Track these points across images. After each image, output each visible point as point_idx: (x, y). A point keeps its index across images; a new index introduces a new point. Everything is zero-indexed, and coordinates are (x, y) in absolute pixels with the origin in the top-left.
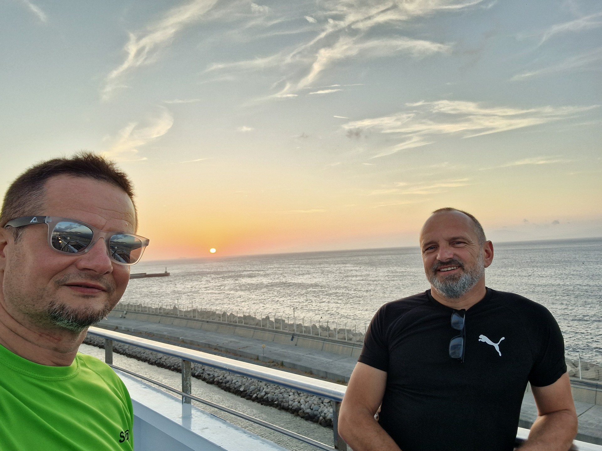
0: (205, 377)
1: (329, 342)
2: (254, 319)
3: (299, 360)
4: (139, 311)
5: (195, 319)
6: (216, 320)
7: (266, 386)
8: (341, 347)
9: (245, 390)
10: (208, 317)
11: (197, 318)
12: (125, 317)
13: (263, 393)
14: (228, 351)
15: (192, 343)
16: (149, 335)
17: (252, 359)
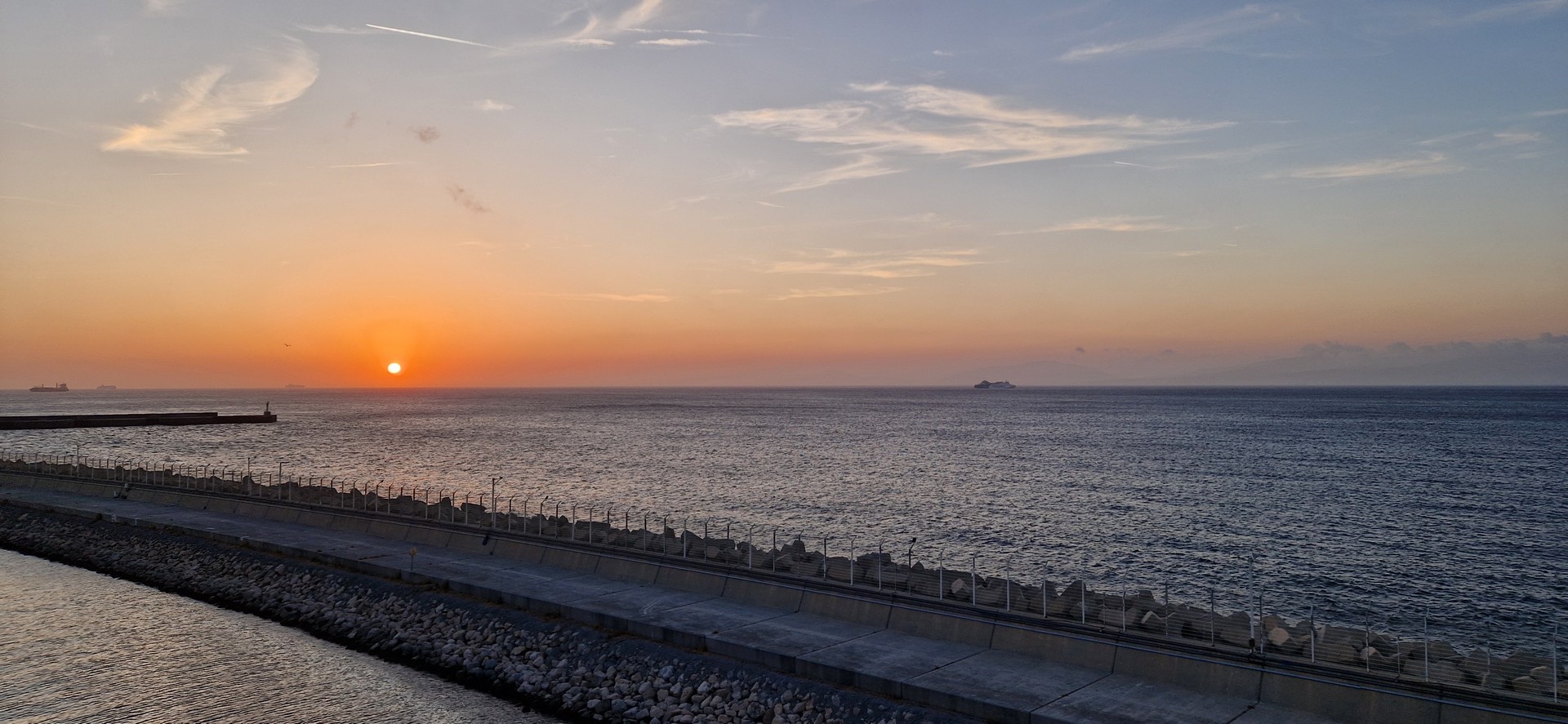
1: (557, 545)
4: (161, 483)
5: (286, 501)
9: (358, 636)
10: (316, 499)
11: (290, 500)
13: (393, 642)
14: (340, 564)
15: (266, 547)
16: (174, 533)
17: (386, 577)
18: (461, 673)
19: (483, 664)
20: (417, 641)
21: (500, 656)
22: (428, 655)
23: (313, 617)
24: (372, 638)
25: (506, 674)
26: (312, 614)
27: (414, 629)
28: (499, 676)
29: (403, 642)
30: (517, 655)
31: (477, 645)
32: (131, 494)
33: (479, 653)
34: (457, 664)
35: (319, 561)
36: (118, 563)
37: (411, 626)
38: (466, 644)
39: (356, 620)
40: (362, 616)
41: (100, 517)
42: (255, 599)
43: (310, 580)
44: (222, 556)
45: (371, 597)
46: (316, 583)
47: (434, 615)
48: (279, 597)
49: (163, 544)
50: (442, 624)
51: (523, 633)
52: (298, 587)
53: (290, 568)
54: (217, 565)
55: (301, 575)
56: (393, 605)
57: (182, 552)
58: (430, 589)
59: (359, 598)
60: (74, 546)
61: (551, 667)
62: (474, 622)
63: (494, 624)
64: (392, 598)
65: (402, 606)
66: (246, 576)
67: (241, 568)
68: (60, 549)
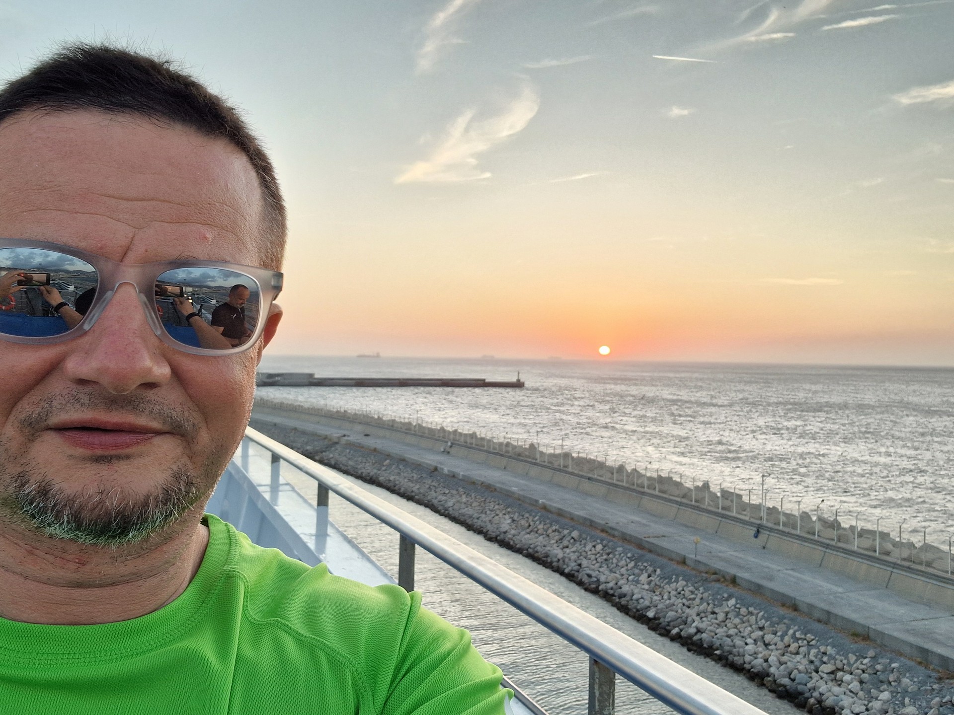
0: (581, 579)
1: (837, 551)
2: (678, 485)
3: (771, 579)
4: (472, 444)
5: (567, 469)
6: (606, 478)
7: (698, 618)
8: (864, 567)
9: (657, 616)
10: (591, 470)
11: (570, 470)
12: (448, 453)
13: (692, 630)
14: (626, 539)
15: (560, 513)
16: (488, 489)
17: (671, 560)
18: (770, 681)
19: (792, 676)
20: (716, 634)
21: (809, 671)
22: (730, 652)
23: (612, 589)
24: (670, 622)
25: (821, 694)
26: (611, 585)
27: (709, 620)
28: (814, 695)
29: (702, 633)
30: (827, 674)
31: (780, 651)
32: (453, 450)
33: (786, 663)
34: (763, 669)
35: (607, 532)
36: (453, 510)
37: (706, 617)
38: (768, 649)
39: (651, 599)
40: (657, 595)
41: (436, 469)
42: (559, 560)
43: (603, 549)
44: (527, 515)
45: (662, 578)
46: (608, 554)
47: (727, 609)
48: (579, 562)
49: (482, 497)
50: (737, 621)
51: (830, 650)
52: (593, 554)
53: (584, 536)
54: (523, 522)
55: (593, 544)
56: (683, 590)
57: (497, 507)
58: (718, 581)
59: (649, 576)
60: (422, 491)
61: (871, 698)
62: (772, 625)
63: (794, 633)
64: (682, 583)
65: (692, 592)
66: (548, 536)
67: (543, 529)
68: (412, 492)
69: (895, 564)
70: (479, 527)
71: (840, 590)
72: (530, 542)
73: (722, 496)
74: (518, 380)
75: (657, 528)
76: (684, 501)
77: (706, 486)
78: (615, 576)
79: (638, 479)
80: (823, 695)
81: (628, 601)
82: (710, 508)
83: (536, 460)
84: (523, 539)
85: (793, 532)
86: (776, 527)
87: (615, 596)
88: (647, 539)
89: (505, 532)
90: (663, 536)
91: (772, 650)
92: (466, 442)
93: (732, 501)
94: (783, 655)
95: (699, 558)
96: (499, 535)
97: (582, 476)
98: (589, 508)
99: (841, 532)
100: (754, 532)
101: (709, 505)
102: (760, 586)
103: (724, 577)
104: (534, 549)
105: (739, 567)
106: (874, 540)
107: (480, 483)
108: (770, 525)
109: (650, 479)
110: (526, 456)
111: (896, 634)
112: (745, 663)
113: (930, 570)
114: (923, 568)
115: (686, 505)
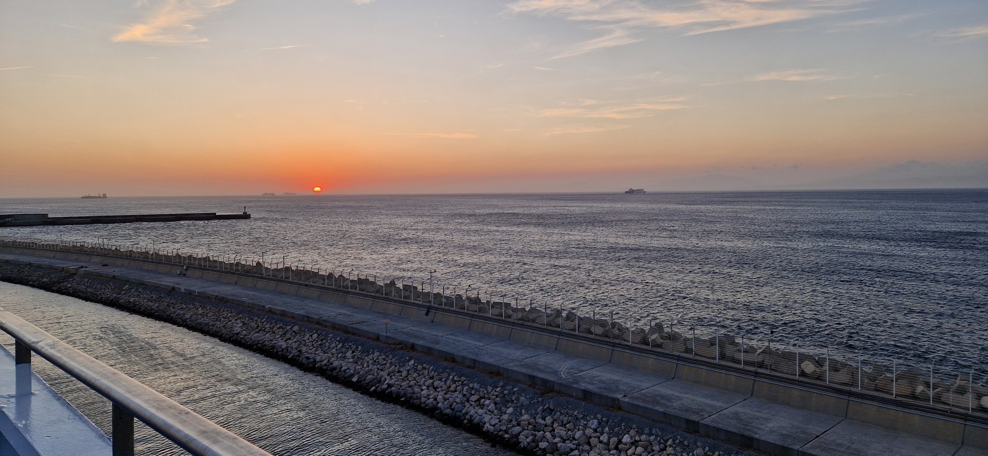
0: (301, 362)
1: (479, 319)
2: (373, 283)
3: (437, 343)
4: (206, 266)
5: (288, 280)
6: (320, 283)
7: (388, 377)
8: (496, 327)
9: (359, 380)
10: (308, 279)
11: (290, 280)
13: (385, 386)
14: (336, 327)
15: (283, 314)
16: (221, 301)
17: (369, 338)
18: (438, 413)
19: (452, 407)
20: (401, 387)
21: (463, 401)
22: (411, 397)
23: (325, 365)
24: (369, 382)
25: (471, 416)
26: (325, 362)
27: (396, 377)
28: (466, 417)
29: (392, 387)
30: (474, 402)
31: (444, 391)
32: (189, 273)
33: (448, 399)
34: (434, 405)
35: (320, 324)
36: (190, 321)
37: (394, 375)
38: (436, 391)
39: (355, 368)
40: (359, 365)
41: (173, 289)
42: (283, 350)
43: (317, 337)
44: (256, 318)
45: (363, 352)
46: (322, 340)
47: (408, 368)
48: (299, 349)
49: (216, 308)
50: (415, 375)
51: (476, 386)
52: (310, 342)
53: (303, 329)
54: (253, 324)
55: (311, 334)
56: (378, 359)
57: (229, 315)
58: (402, 349)
59: (353, 352)
60: (160, 308)
61: (502, 413)
62: (438, 375)
63: (453, 378)
64: (377, 354)
65: (384, 359)
66: (274, 332)
67: (270, 327)
68: (152, 309)
69: (514, 323)
70: (214, 333)
71: (481, 344)
72: (259, 339)
73: (404, 289)
74: (245, 213)
75: (359, 317)
76: (377, 295)
77: (393, 283)
78: (328, 356)
79: (343, 283)
80: (473, 416)
81: (337, 373)
82: (395, 298)
83: (262, 274)
84: (253, 338)
85: (451, 309)
86: (440, 307)
87: (328, 370)
88: (351, 326)
89: (238, 334)
90: (363, 322)
91: (439, 392)
92: (200, 265)
93: (411, 292)
94: (446, 394)
95: (388, 334)
96: (232, 337)
97: (300, 284)
98: (307, 308)
99: (481, 305)
100: (425, 312)
101: (395, 296)
102: (430, 349)
103: (406, 345)
104: (262, 344)
105: (417, 337)
106: (501, 309)
107: (214, 297)
108: (436, 306)
109: (352, 281)
110: (254, 273)
111: (515, 369)
112: (421, 403)
113: (534, 324)
114: (530, 324)
115: (379, 298)
